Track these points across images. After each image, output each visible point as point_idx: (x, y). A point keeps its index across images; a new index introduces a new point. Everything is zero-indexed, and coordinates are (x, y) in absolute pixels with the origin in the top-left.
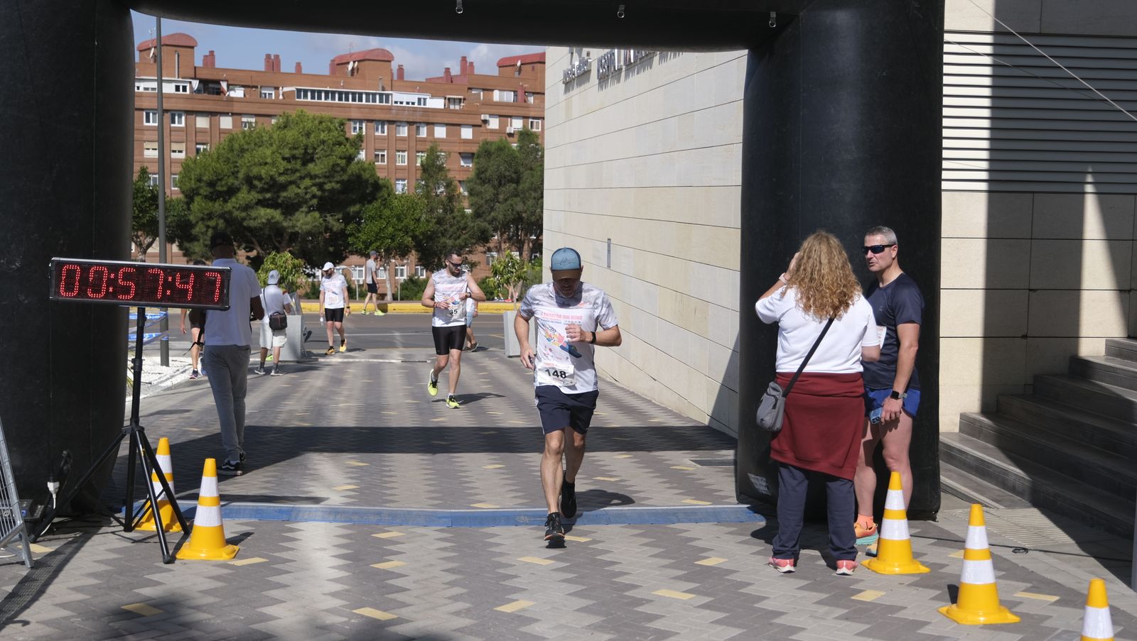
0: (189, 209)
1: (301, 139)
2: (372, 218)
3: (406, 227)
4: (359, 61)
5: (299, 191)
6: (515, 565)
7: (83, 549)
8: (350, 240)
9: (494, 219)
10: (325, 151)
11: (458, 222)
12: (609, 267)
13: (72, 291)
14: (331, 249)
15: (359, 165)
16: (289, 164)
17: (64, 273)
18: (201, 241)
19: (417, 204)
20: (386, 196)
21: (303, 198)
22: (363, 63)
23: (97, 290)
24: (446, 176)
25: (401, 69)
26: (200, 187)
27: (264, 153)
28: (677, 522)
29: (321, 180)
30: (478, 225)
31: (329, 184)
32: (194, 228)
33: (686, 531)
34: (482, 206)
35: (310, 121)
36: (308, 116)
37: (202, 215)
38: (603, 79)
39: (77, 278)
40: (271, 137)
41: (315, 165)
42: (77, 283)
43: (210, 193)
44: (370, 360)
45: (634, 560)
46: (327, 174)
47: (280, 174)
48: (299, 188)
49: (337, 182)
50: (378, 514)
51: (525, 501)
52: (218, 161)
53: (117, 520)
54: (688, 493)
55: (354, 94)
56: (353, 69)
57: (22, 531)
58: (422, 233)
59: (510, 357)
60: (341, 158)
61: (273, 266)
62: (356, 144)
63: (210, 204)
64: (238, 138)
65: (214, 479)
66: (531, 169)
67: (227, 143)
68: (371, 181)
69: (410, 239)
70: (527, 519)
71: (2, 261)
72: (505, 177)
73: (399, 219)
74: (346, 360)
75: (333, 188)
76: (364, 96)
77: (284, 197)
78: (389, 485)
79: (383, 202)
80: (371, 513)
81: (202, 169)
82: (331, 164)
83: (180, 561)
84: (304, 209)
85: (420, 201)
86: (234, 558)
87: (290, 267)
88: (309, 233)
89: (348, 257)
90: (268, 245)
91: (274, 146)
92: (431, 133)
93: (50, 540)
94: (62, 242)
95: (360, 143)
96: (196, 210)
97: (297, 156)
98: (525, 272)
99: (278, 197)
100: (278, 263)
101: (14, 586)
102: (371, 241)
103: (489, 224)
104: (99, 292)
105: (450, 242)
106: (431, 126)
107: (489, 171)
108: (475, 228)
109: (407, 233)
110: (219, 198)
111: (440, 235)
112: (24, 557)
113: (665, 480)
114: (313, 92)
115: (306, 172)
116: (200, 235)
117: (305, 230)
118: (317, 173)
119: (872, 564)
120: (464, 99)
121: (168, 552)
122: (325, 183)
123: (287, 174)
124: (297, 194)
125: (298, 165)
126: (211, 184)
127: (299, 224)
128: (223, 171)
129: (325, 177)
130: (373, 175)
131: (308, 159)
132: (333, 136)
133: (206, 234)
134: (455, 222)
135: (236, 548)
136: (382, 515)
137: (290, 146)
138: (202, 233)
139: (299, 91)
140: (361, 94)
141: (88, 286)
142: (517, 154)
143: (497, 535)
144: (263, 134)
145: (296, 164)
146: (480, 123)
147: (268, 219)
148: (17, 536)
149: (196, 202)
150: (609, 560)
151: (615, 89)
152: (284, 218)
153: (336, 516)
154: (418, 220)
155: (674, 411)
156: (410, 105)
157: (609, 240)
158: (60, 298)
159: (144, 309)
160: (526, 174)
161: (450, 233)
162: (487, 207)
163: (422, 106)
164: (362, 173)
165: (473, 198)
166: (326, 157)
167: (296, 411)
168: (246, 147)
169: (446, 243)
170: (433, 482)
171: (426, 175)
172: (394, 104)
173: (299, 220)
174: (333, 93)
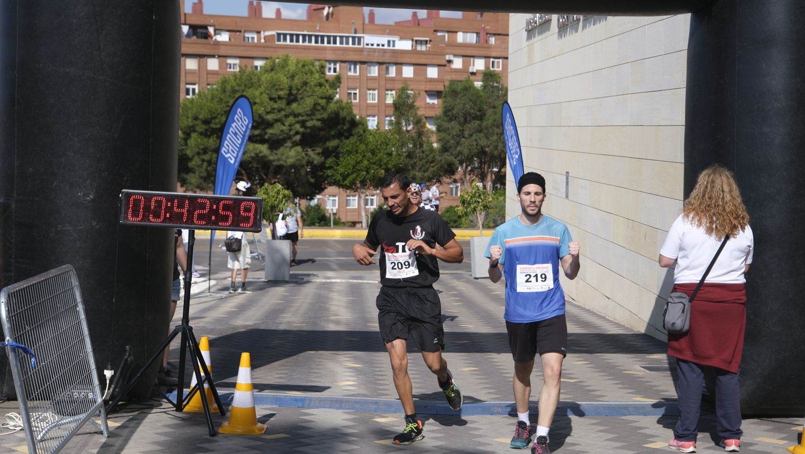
0: (186, 144)
1: (286, 81)
2: (349, 153)
3: (380, 160)
4: (333, 7)
5: (284, 128)
6: (492, 444)
7: (142, 424)
8: (329, 172)
9: (460, 153)
10: (307, 92)
11: (427, 156)
12: (567, 197)
13: (138, 216)
14: (312, 180)
15: (338, 104)
16: (274, 103)
17: (131, 202)
18: (197, 173)
19: (389, 139)
20: (362, 132)
21: (287, 134)
22: (337, 8)
23: (157, 216)
24: (416, 114)
25: (372, 15)
26: (198, 125)
27: (253, 94)
28: (629, 415)
29: (304, 118)
30: (445, 158)
31: (311, 122)
32: (191, 161)
33: (636, 422)
34: (448, 142)
35: (294, 65)
36: (292, 61)
37: (197, 150)
38: (562, 29)
39: (142, 206)
40: (259, 79)
41: (299, 105)
42: (141, 210)
43: (205, 130)
44: (351, 281)
45: (591, 442)
46: (309, 113)
47: (268, 113)
48: (284, 125)
49: (318, 120)
50: (376, 403)
51: (498, 396)
52: (212, 102)
53: (170, 402)
54: (638, 393)
55: (329, 37)
56: (328, 14)
57: (101, 407)
58: (395, 166)
59: (476, 278)
60: (322, 98)
61: (265, 196)
62: (335, 85)
63: (206, 140)
64: (230, 79)
65: (249, 369)
66: (494, 107)
67: (220, 85)
68: (348, 118)
69: (383, 171)
70: (500, 410)
71: (80, 194)
72: (470, 115)
73: (373, 152)
74: (329, 281)
75: (314, 125)
76: (338, 39)
77: (271, 134)
78: (381, 382)
79: (359, 138)
80: (370, 403)
81: (199, 110)
82: (312, 104)
83: (223, 435)
84: (289, 144)
85: (392, 137)
86: (265, 433)
87: (281, 197)
88: (293, 166)
89: (326, 188)
90: (255, 177)
91: (262, 87)
92: (399, 72)
93: (117, 417)
94: (125, 178)
95: (338, 84)
96: (193, 145)
97: (282, 96)
98: (489, 202)
99: (266, 133)
100: (271, 194)
101: (97, 450)
102: (348, 173)
103: (456, 158)
104: (159, 217)
105: (419, 174)
106: (400, 66)
107: (456, 110)
108: (443, 162)
109: (381, 165)
110: (213, 135)
111: (410, 168)
112: (103, 428)
113: (618, 382)
114: (291, 35)
115: (290, 111)
116: (197, 168)
117: (289, 163)
118: (300, 111)
119: (795, 449)
120: (430, 41)
121: (213, 427)
122: (306, 121)
123: (273, 113)
124: (282, 131)
125: (282, 104)
126: (206, 122)
127: (284, 158)
128: (216, 110)
129: (308, 115)
130: (350, 113)
131: (291, 98)
132: (315, 78)
133: (201, 167)
134: (424, 156)
135: (265, 426)
136: (379, 404)
137: (276, 87)
138: (198, 166)
139: (279, 35)
140: (335, 37)
141: (150, 213)
142: (481, 93)
143: (475, 422)
144: (253, 77)
145: (281, 104)
146: (444, 63)
147: (257, 155)
148: (98, 412)
149: (193, 138)
150: (570, 442)
151: (574, 38)
152: (272, 151)
153: (341, 404)
154: (390, 154)
155: (626, 326)
156: (381, 47)
157: (567, 173)
158: (128, 222)
159: (194, 232)
160: (490, 112)
161: (420, 166)
162: (452, 141)
163: (391, 48)
164: (341, 111)
165: (441, 134)
166: (308, 97)
167: (293, 322)
168: (237, 88)
169: (415, 175)
170: (417, 381)
171: (398, 113)
172: (366, 46)
173: (283, 154)
174: (310, 36)
